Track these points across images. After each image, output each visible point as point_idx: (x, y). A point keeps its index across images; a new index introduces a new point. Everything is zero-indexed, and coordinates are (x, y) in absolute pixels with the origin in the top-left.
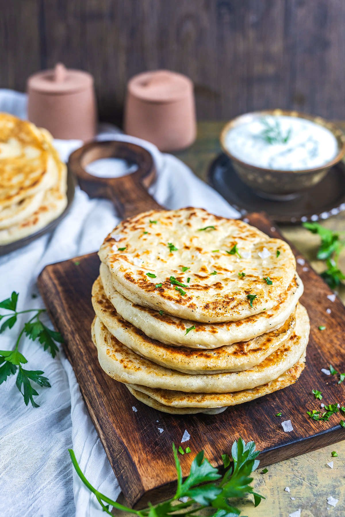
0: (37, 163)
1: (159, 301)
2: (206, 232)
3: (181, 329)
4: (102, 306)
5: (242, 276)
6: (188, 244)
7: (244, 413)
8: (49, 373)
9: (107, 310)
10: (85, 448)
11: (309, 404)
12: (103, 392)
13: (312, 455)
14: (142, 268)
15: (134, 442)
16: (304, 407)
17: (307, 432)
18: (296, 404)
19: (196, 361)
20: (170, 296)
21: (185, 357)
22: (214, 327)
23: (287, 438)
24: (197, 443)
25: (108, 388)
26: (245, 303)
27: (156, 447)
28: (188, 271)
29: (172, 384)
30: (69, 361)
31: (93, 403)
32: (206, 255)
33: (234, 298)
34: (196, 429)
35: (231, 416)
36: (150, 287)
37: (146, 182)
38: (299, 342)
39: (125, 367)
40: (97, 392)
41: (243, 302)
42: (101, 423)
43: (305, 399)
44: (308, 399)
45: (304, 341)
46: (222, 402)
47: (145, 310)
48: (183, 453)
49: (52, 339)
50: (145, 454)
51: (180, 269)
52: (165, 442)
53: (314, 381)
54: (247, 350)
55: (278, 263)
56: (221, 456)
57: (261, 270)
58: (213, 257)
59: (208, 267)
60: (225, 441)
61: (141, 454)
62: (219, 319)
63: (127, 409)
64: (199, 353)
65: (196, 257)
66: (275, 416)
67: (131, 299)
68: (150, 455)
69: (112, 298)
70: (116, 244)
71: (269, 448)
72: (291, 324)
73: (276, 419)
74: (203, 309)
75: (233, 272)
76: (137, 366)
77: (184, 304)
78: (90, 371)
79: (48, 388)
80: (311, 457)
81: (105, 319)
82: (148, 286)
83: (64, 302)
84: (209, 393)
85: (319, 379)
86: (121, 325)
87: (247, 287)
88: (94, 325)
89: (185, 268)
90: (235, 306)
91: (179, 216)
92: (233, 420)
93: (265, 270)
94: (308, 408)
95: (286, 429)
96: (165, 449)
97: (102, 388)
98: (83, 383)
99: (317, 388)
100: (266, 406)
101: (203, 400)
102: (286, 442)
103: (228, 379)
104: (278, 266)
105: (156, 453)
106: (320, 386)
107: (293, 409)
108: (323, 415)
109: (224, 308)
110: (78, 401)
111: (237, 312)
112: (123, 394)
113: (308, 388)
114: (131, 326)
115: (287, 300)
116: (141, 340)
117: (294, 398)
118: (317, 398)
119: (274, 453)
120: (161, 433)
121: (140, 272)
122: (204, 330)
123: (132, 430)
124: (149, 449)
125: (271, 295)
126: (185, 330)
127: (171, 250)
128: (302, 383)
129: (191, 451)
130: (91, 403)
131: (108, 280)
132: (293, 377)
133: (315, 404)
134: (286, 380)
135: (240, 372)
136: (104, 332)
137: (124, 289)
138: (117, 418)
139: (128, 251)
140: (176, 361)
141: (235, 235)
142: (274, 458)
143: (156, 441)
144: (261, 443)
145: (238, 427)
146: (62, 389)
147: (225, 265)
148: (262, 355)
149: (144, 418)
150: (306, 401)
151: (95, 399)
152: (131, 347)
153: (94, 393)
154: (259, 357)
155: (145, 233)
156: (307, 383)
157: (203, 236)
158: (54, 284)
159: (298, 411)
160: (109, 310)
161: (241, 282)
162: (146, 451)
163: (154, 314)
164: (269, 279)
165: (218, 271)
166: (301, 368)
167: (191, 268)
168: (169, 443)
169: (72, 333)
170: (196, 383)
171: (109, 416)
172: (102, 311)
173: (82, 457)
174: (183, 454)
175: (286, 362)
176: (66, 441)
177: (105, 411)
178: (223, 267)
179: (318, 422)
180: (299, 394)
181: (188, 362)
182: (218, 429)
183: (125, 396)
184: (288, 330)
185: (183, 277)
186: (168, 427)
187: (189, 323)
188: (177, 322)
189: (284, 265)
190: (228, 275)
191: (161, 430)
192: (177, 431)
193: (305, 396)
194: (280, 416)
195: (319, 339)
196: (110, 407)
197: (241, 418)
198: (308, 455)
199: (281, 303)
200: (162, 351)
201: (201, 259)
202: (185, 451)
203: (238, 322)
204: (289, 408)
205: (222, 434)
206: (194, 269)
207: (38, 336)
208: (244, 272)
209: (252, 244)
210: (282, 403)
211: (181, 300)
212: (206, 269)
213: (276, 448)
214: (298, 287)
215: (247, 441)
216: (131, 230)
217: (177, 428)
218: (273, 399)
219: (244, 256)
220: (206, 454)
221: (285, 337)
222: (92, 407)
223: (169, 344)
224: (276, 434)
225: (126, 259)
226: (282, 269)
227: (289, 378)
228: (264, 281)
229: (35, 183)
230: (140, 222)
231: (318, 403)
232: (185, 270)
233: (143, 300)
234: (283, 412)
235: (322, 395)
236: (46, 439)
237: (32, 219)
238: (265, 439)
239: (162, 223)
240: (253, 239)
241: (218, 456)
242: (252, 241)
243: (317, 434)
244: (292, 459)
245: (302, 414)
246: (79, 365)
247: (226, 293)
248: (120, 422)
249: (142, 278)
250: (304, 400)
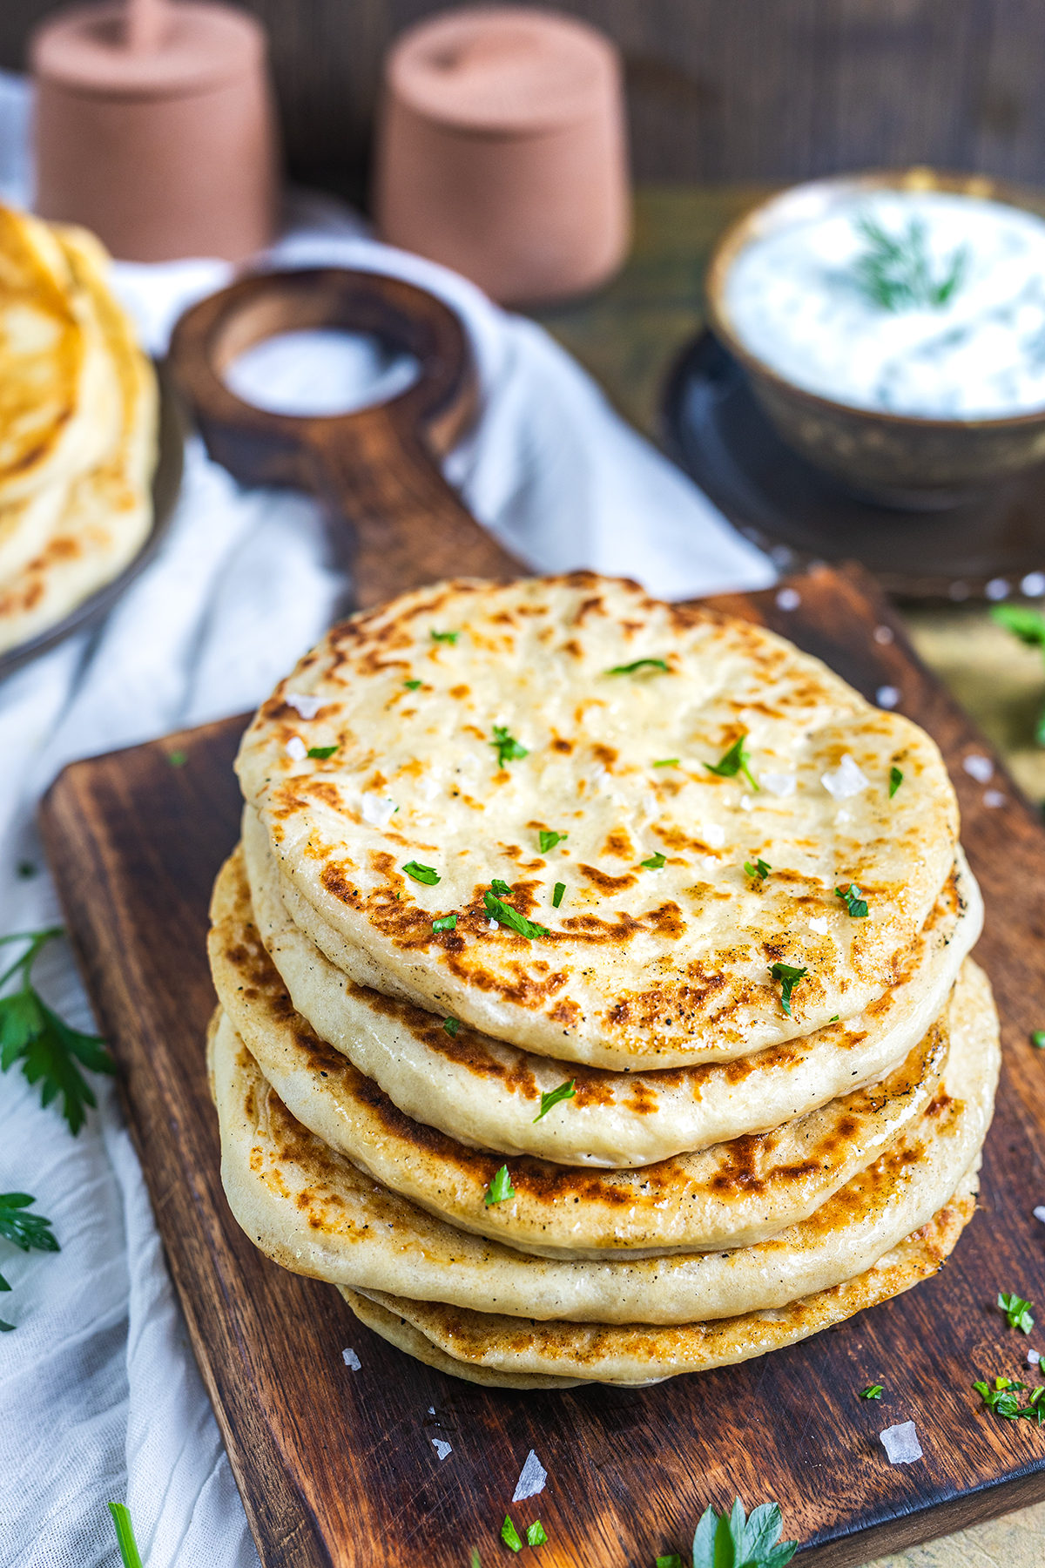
0: (43, 375)
1: (445, 990)
2: (634, 680)
3: (520, 1096)
4: (243, 974)
5: (758, 876)
6: (566, 732)
7: (746, 1382)
8: (55, 1197)
9: (258, 988)
10: (169, 1494)
11: (983, 1350)
12: (240, 1285)
13: (986, 1538)
14: (392, 836)
15: (343, 1492)
16: (966, 1364)
17: (972, 1465)
18: (938, 1349)
19: (574, 1216)
20: (484, 973)
21: (533, 1202)
22: (646, 1084)
23: (896, 1489)
24: (570, 1506)
25: (262, 1270)
26: (761, 995)
27: (419, 1518)
28: (561, 845)
29: (482, 1296)
30: (131, 1140)
31: (205, 1322)
32: (630, 778)
33: (722, 976)
34: (570, 1447)
35: (698, 1394)
36: (412, 929)
37: (440, 434)
38: (956, 1126)
39: (315, 1224)
40: (219, 1280)
41: (755, 992)
42: (230, 1405)
43: (969, 1328)
44: (983, 1330)
45: (977, 1120)
46: (666, 1365)
47: (393, 1012)
48: (516, 1544)
49: (74, 1059)
50: (380, 1545)
51: (531, 839)
52: (454, 1498)
53: (1007, 1254)
54: (763, 1170)
55: (894, 823)
56: (655, 1562)
57: (830, 847)
58: (654, 786)
59: (636, 832)
60: (674, 1498)
61: (366, 1543)
62: (664, 1061)
63: (325, 1357)
64: (587, 1184)
65: (595, 785)
66: (858, 1399)
67: (343, 967)
68: (398, 1549)
69: (279, 950)
70: (302, 728)
71: (830, 1529)
72: (933, 1060)
73: (860, 1410)
74: (604, 1023)
75: (724, 856)
76: (360, 1220)
77: (534, 1006)
78: (200, 1199)
79: (50, 1256)
80: (981, 1544)
81: (250, 1028)
82: (404, 923)
83: (122, 911)
84: (619, 1324)
85: (1024, 1249)
86: (305, 1057)
87: (772, 928)
88: (216, 1029)
89: (550, 834)
90: (724, 1011)
91: (542, 611)
92: (705, 1413)
93: (844, 850)
94: (980, 1367)
95: (894, 1454)
96: (454, 1526)
97: (239, 1269)
98: (173, 1234)
99: (1014, 1286)
100: (826, 1354)
101: (598, 1355)
102: (892, 1507)
103: (691, 1278)
104: (892, 833)
105: (419, 1542)
106: (1026, 1276)
107: (925, 1369)
108: (1034, 1397)
109: (682, 1019)
110: (154, 1309)
111: (731, 1032)
112: (315, 1294)
113: (984, 1283)
114: (344, 1062)
115: (921, 970)
116: (376, 1126)
117: (930, 1323)
118: (1015, 1325)
119: (849, 1545)
120: (442, 1458)
121: (381, 861)
122: (606, 1100)
123: (339, 1445)
124: (397, 1526)
125: (864, 960)
126: (538, 1100)
127: (502, 756)
128: (960, 1262)
129: (547, 1539)
130: (199, 1318)
131: (268, 869)
132: (931, 1252)
133: (1006, 1351)
134: (904, 1266)
135: (733, 1250)
136: (245, 1074)
137: (318, 925)
138: (287, 1391)
139: (344, 759)
140: (501, 1216)
141: (740, 698)
142: (850, 1557)
143: (423, 1492)
144: (803, 1509)
145: (722, 1440)
146: (99, 1257)
147: (698, 823)
148: (817, 1190)
149: (384, 1395)
150: (975, 1337)
151: (214, 1308)
152: (341, 1147)
153: (211, 1282)
154: (806, 1197)
155: (412, 685)
156: (979, 1262)
157: (625, 698)
158: (92, 841)
159: (944, 1376)
160: (267, 988)
161: (753, 903)
162: (386, 1535)
163: (424, 1030)
164: (856, 891)
165: (669, 852)
166: (961, 1215)
167: (571, 836)
168: (469, 1502)
169: (145, 1040)
170: (573, 1293)
171: (258, 1384)
172: (241, 995)
173: (159, 1534)
174: (516, 1551)
175: (906, 1205)
176: (108, 1460)
177: (246, 1360)
178: (690, 833)
179: (1015, 1427)
180: (947, 1307)
181: (542, 1220)
182: (648, 1449)
183: (318, 1303)
184: (917, 1085)
185: (538, 882)
186: (470, 1436)
187: (551, 1070)
188: (510, 1065)
189: (913, 831)
190: (704, 869)
191: (443, 1449)
192: (499, 1455)
193: (971, 1317)
194: (876, 1397)
195: (1031, 1084)
196: (265, 1347)
197: (734, 1405)
198: (973, 1536)
199: (898, 984)
200: (448, 1176)
201: (609, 798)
202: (524, 1538)
203: (736, 1068)
204: (910, 1365)
205: (661, 1470)
206: (583, 845)
207: (22, 1053)
208: (764, 857)
209: (802, 731)
210: (887, 1342)
211: (523, 986)
212: (625, 844)
213: (856, 1529)
214: (962, 912)
215: (752, 1498)
216: (362, 672)
217: (501, 1441)
218: (853, 1327)
219: (770, 786)
220: (601, 1550)
221: (906, 1113)
222: (204, 1338)
223: (476, 1147)
224: (859, 1471)
225: (333, 798)
226: (908, 851)
227: (914, 1254)
228: (838, 900)
229: (33, 456)
230: (395, 636)
231: (1018, 1346)
232: (549, 846)
233: (387, 974)
234: (888, 1383)
235: (1032, 1313)
236: (36, 1445)
237: (21, 588)
238: (820, 1493)
239: (477, 640)
240: (805, 713)
241: (645, 1561)
242: (801, 723)
243: (1008, 1473)
244: (914, 1551)
245: (956, 1389)
246: (163, 1166)
247: (693, 954)
248: (297, 1410)
249: (384, 884)
250: (967, 1333)
